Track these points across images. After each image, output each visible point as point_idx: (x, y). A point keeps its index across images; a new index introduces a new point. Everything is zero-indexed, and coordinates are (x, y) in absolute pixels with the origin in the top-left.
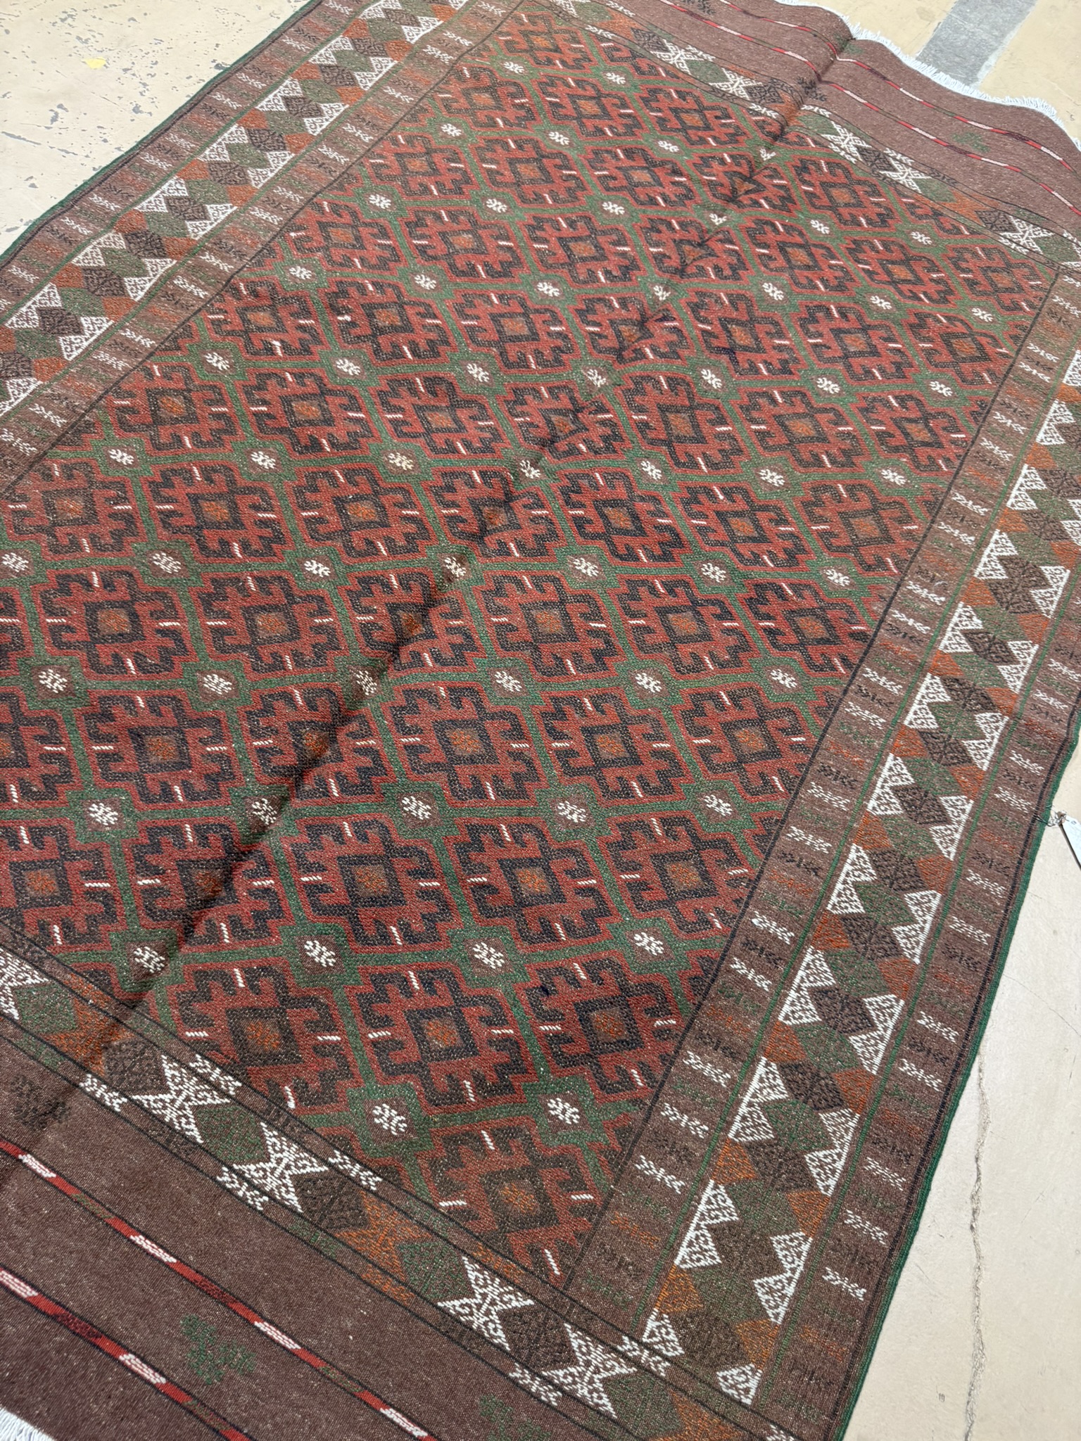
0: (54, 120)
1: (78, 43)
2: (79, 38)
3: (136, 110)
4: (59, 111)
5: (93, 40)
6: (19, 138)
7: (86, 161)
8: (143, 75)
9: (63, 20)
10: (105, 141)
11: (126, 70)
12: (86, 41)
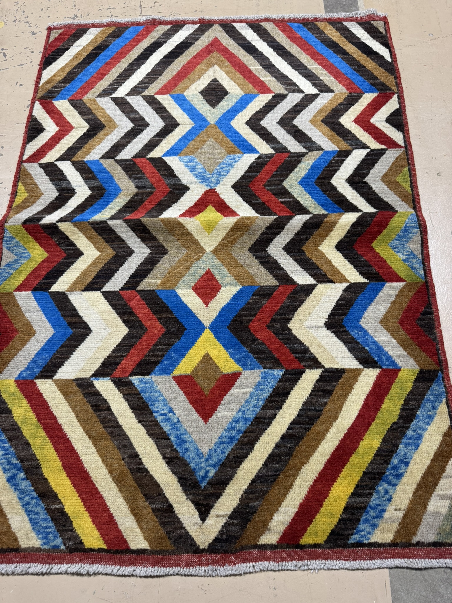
0: (5, 55)
3: (33, 33)
4: (4, 51)
7: (33, 64)
8: (24, 19)
10: (33, 52)
11: (15, 21)
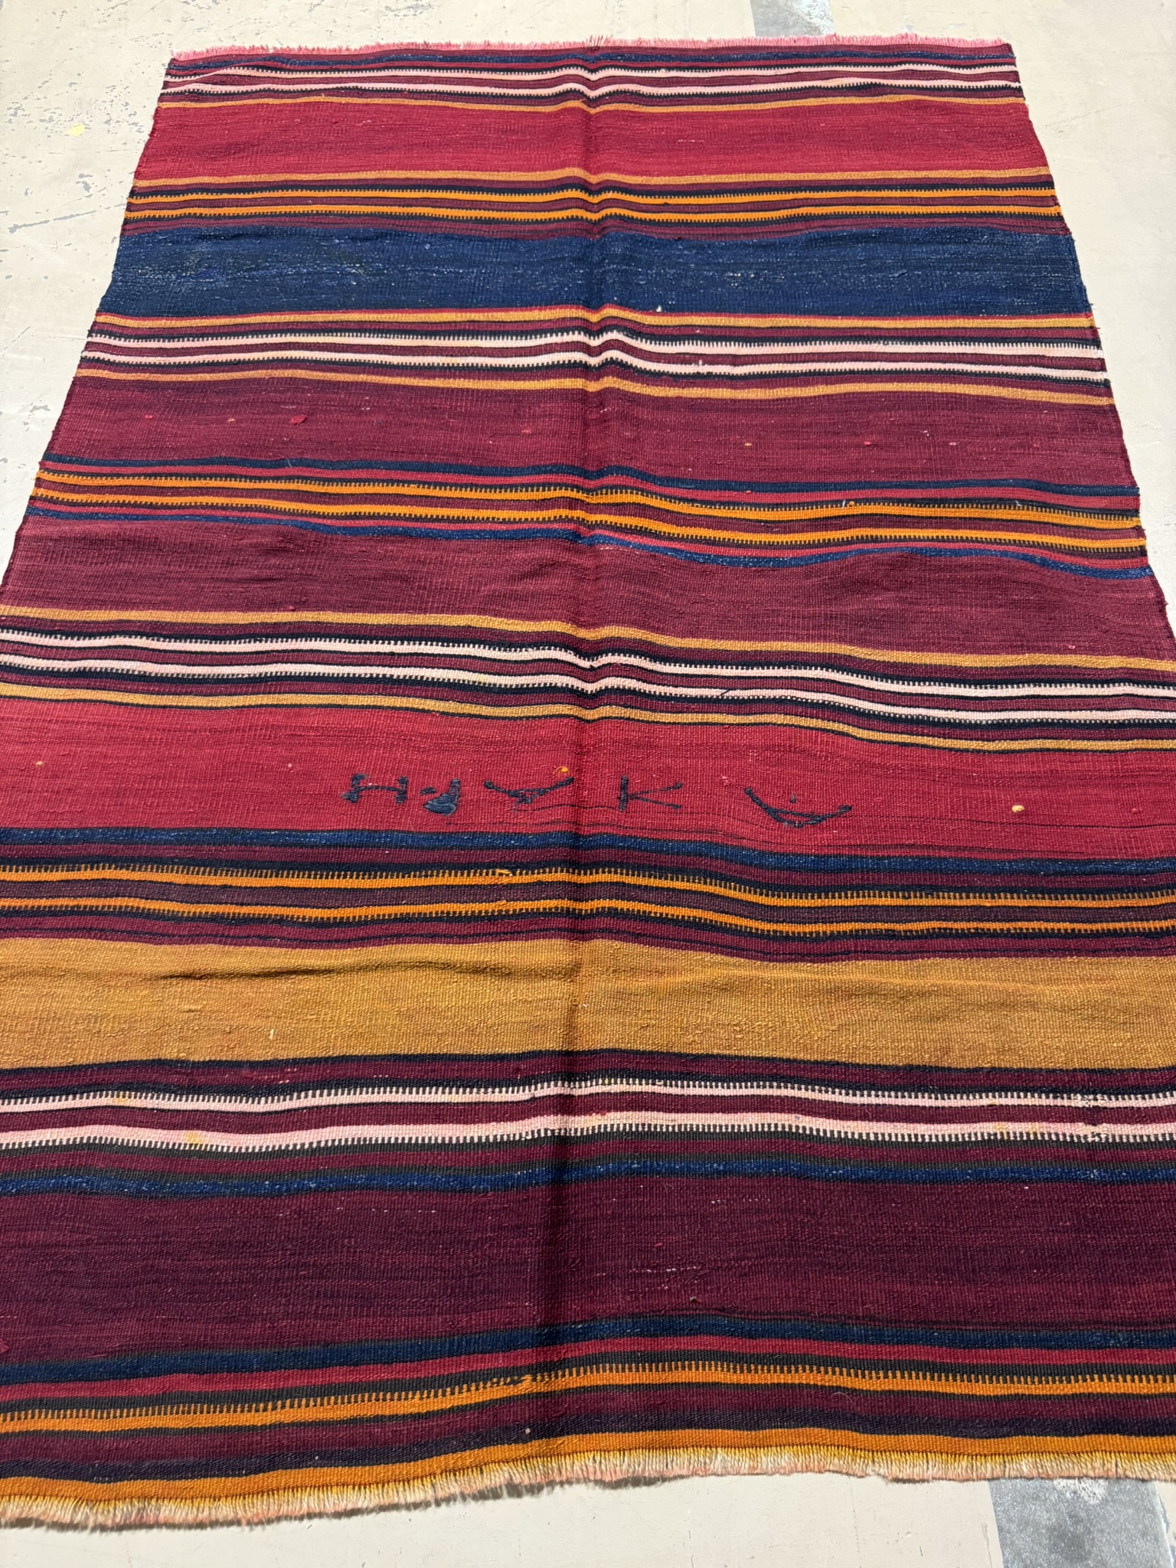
0: (87, 187)
1: (46, 125)
2: (41, 121)
4: (86, 179)
5: (55, 116)
6: (72, 216)
8: (127, 118)
9: (15, 114)
11: (108, 122)
12: (51, 119)
